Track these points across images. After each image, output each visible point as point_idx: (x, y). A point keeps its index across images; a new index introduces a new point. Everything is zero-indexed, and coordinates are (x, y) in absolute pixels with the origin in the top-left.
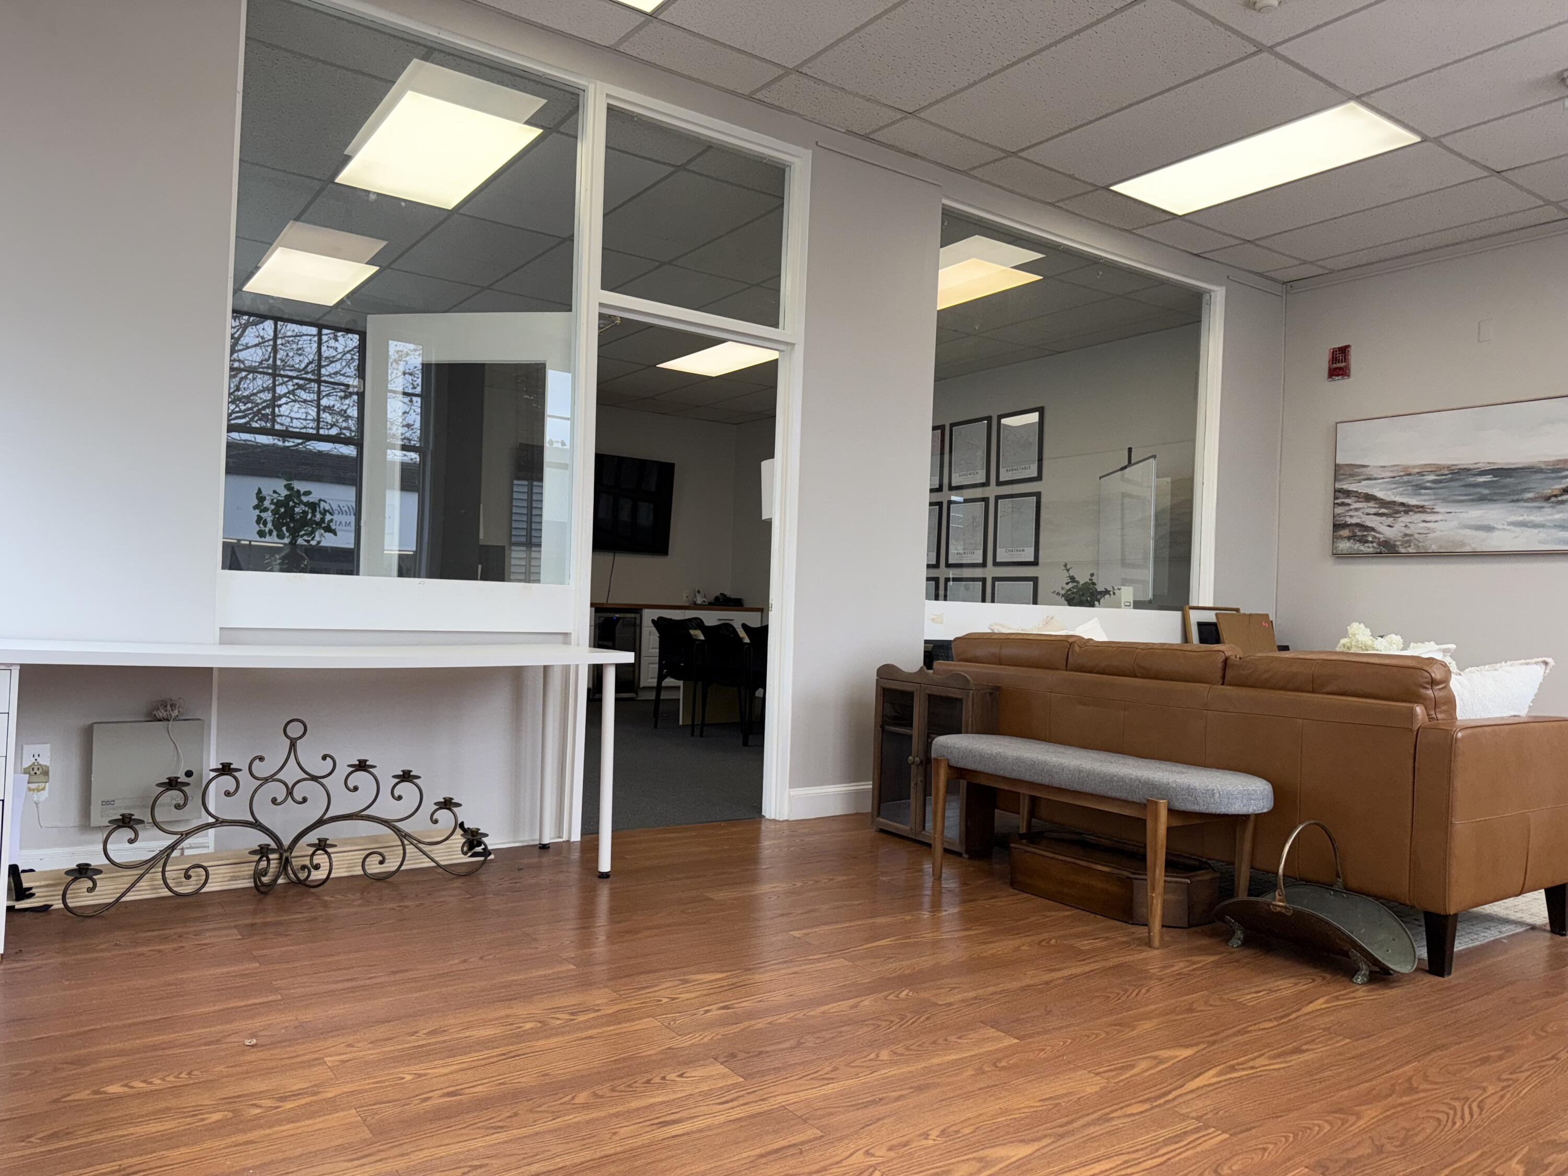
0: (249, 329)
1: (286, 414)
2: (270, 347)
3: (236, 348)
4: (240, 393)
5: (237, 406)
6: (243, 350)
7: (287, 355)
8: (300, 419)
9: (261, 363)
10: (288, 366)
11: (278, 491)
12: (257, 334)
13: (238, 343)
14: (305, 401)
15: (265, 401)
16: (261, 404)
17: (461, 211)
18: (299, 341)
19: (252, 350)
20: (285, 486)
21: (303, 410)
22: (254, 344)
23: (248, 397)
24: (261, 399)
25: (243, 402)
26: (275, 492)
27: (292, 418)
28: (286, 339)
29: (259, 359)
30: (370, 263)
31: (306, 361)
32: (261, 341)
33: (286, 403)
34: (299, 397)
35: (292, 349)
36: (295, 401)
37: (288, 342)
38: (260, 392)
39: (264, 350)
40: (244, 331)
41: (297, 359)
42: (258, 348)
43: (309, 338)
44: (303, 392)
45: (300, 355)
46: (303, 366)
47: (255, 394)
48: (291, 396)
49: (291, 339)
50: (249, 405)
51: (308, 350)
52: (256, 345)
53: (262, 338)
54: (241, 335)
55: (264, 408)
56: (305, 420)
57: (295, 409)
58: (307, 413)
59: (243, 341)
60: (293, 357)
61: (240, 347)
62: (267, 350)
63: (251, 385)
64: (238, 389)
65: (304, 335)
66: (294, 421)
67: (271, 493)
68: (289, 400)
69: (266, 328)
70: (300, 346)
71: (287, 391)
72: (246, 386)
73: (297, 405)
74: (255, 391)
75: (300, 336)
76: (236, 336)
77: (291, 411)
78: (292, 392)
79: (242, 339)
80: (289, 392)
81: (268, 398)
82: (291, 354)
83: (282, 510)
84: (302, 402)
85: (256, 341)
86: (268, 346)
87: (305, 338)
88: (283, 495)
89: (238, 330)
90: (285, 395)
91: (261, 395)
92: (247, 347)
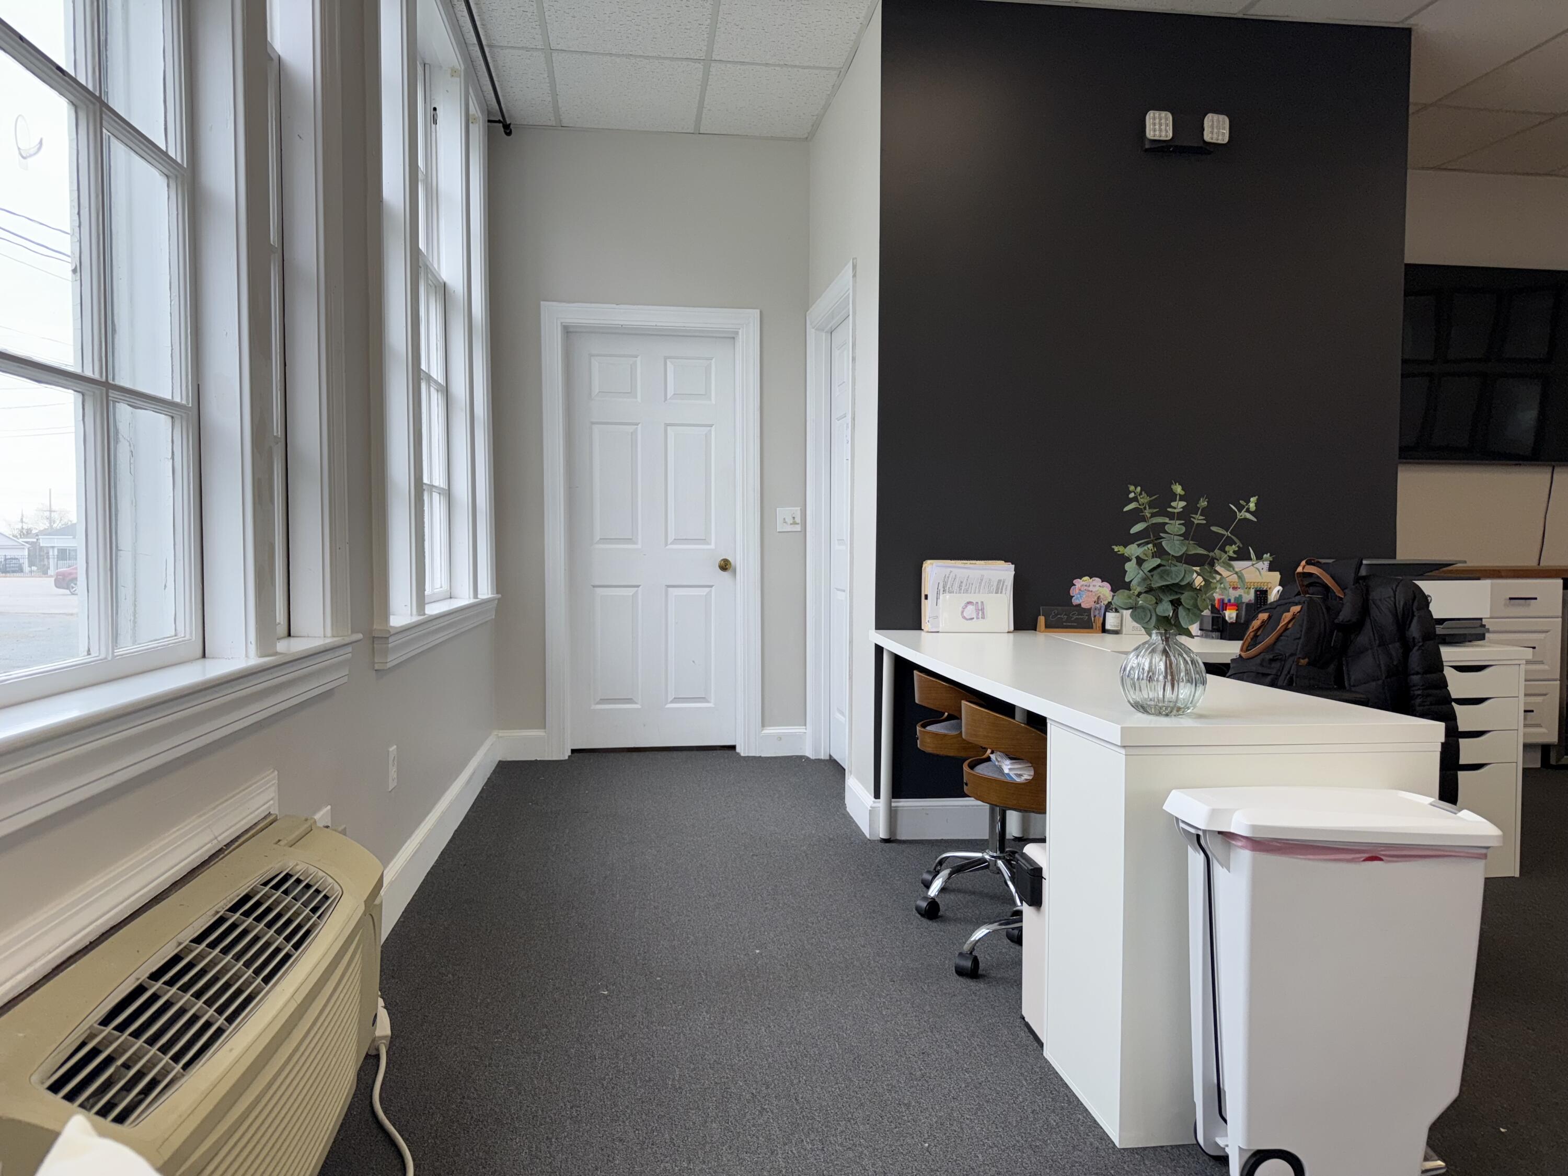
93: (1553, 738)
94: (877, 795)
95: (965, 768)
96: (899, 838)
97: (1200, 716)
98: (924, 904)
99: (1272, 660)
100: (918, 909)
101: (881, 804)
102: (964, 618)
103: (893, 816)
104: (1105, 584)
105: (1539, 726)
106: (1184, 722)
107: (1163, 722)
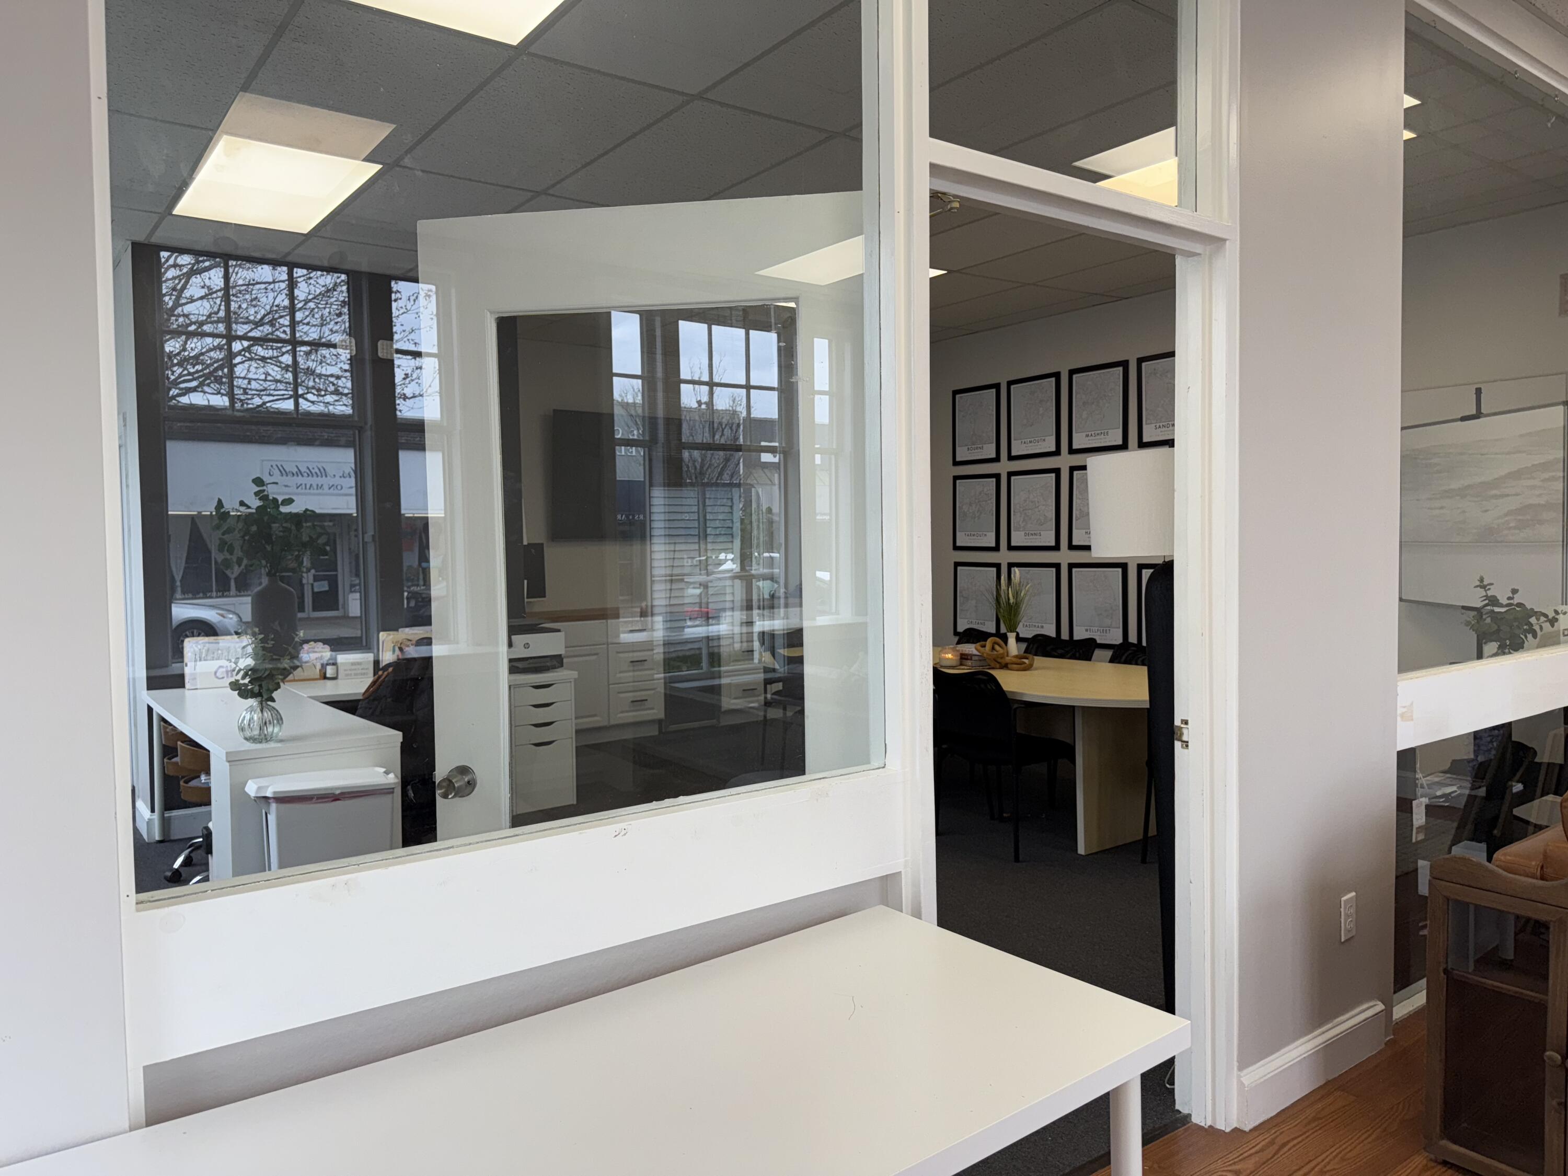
0: (193, 279)
1: (242, 375)
2: (219, 299)
3: (180, 302)
4: (186, 353)
5: (185, 369)
6: (187, 303)
7: (240, 307)
8: (258, 379)
9: (209, 316)
10: (242, 318)
11: (246, 502)
12: (202, 284)
13: (181, 296)
14: (263, 359)
15: (217, 361)
16: (212, 364)
17: (532, 49)
18: (252, 290)
19: (199, 303)
20: (256, 494)
21: (262, 370)
22: (200, 295)
23: (196, 357)
24: (211, 358)
25: (192, 364)
26: (242, 503)
27: (250, 380)
28: (238, 288)
29: (206, 313)
30: (369, 159)
31: (263, 312)
32: (207, 292)
33: (243, 362)
34: (256, 354)
35: (246, 300)
36: (251, 359)
37: (240, 292)
38: (210, 350)
39: (212, 303)
40: (187, 282)
41: (252, 311)
42: (205, 301)
43: (263, 286)
44: (260, 349)
45: (255, 306)
46: (259, 317)
47: (202, 354)
48: (247, 354)
49: (243, 288)
50: (199, 367)
51: (264, 300)
52: (202, 298)
53: (209, 288)
54: (184, 287)
55: (216, 370)
56: (265, 380)
57: (253, 369)
58: (267, 374)
59: (187, 294)
60: (247, 308)
61: (183, 301)
62: (215, 303)
63: (199, 344)
64: (184, 350)
65: (258, 283)
66: (253, 383)
67: (237, 506)
68: (244, 359)
69: (212, 276)
70: (254, 296)
71: (241, 348)
72: (193, 345)
73: (254, 364)
74: (204, 350)
75: (253, 285)
76: (179, 287)
77: (248, 371)
78: (248, 349)
79: (185, 291)
80: (244, 350)
81: (221, 357)
82: (244, 306)
83: (254, 528)
84: (259, 360)
85: (203, 292)
86: (216, 298)
87: (258, 286)
88: (255, 507)
89: (180, 280)
90: (239, 353)
91: (212, 354)
92: (192, 300)
93: (662, 715)
94: (153, 810)
95: (182, 783)
96: (172, 838)
97: (281, 741)
98: (169, 874)
99: (374, 700)
100: (166, 878)
101: (156, 816)
102: (217, 677)
103: (165, 824)
104: (326, 646)
105: (653, 709)
106: (272, 745)
107: (259, 746)
